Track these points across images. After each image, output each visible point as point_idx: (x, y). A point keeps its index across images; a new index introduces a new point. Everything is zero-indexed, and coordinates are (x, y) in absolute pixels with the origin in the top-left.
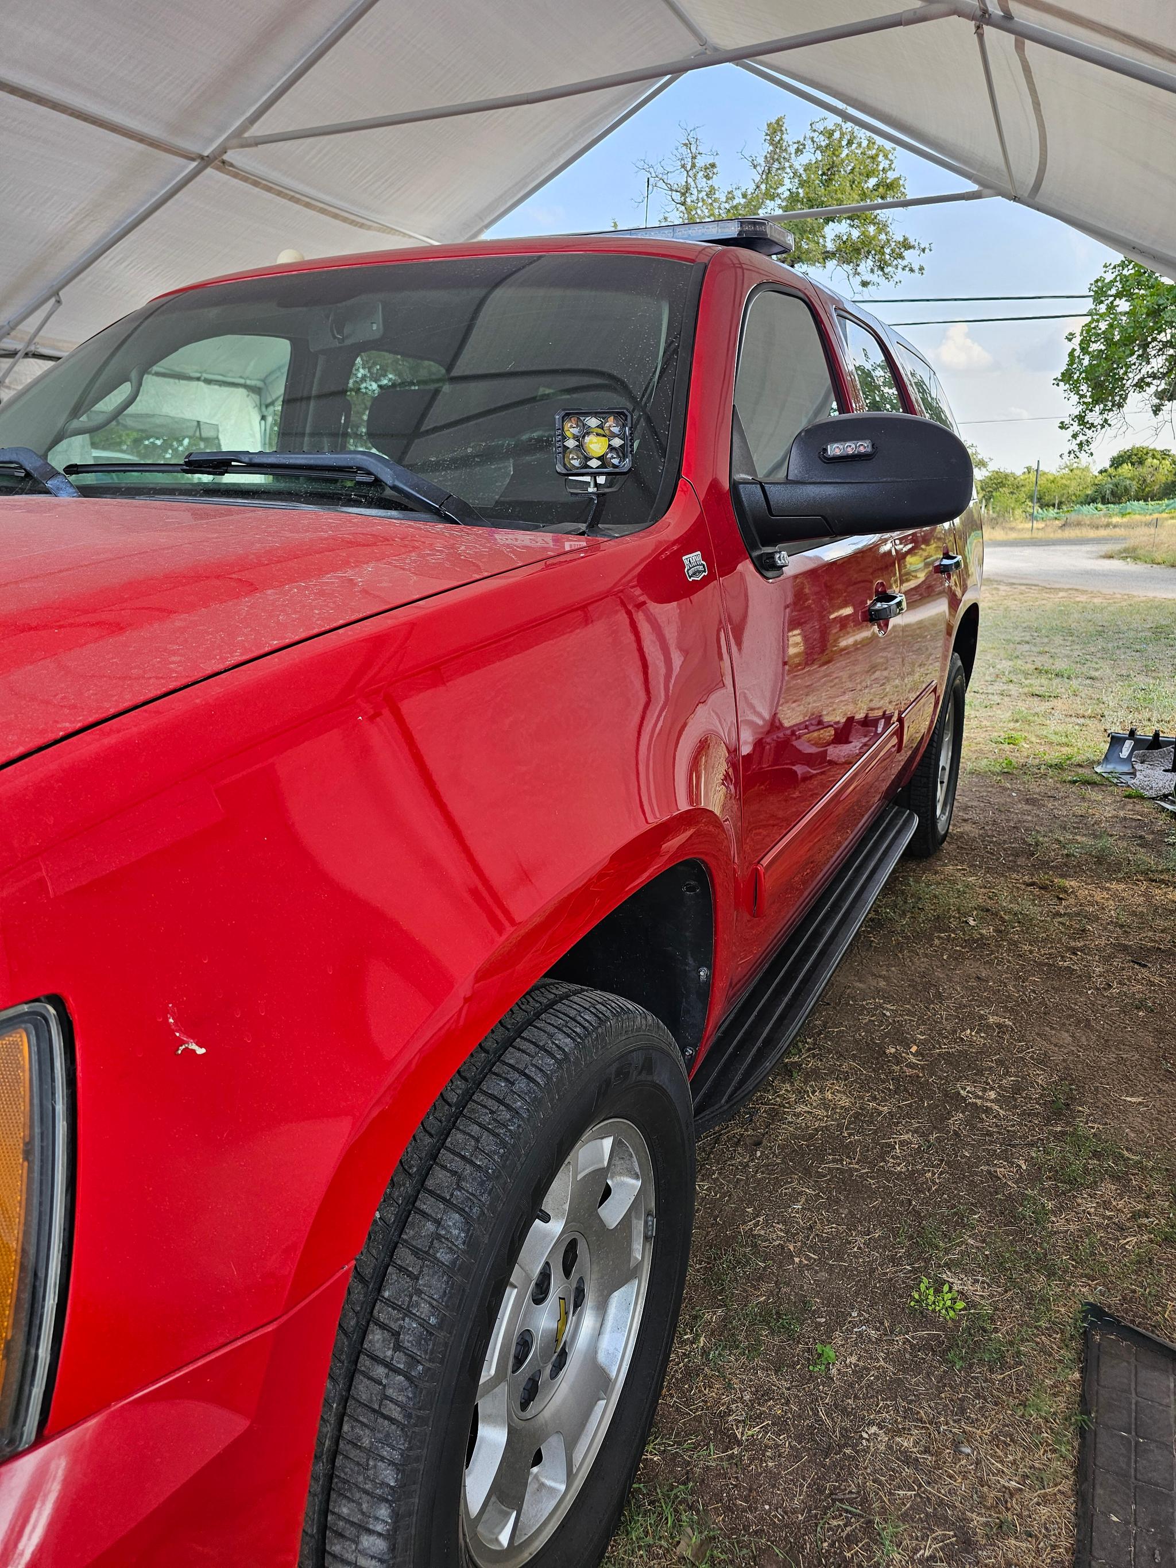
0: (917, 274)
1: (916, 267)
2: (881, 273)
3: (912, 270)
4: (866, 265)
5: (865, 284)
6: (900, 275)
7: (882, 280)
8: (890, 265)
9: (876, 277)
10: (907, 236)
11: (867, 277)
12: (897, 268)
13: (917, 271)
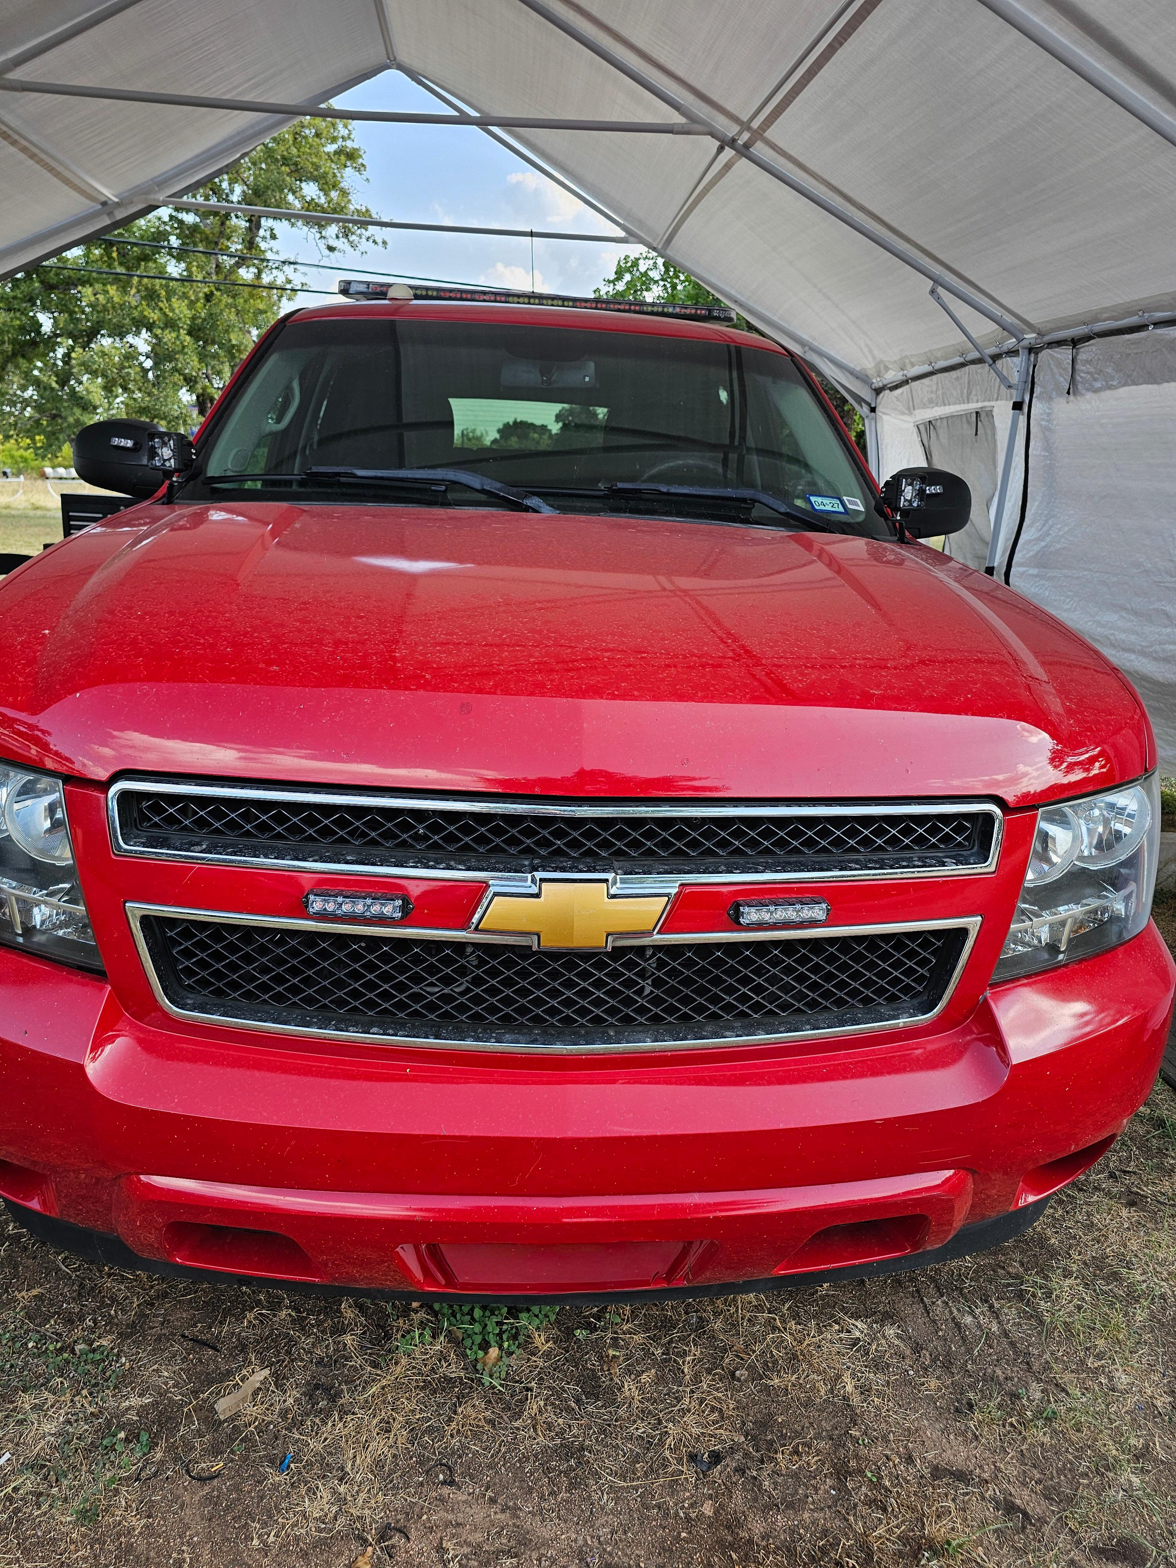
0: (380, 246)
1: (379, 241)
2: (346, 241)
3: (375, 242)
4: (332, 230)
5: (331, 249)
6: (364, 245)
7: (346, 247)
8: (353, 233)
9: (342, 244)
10: (369, 207)
11: (333, 243)
12: (361, 238)
13: (381, 244)
